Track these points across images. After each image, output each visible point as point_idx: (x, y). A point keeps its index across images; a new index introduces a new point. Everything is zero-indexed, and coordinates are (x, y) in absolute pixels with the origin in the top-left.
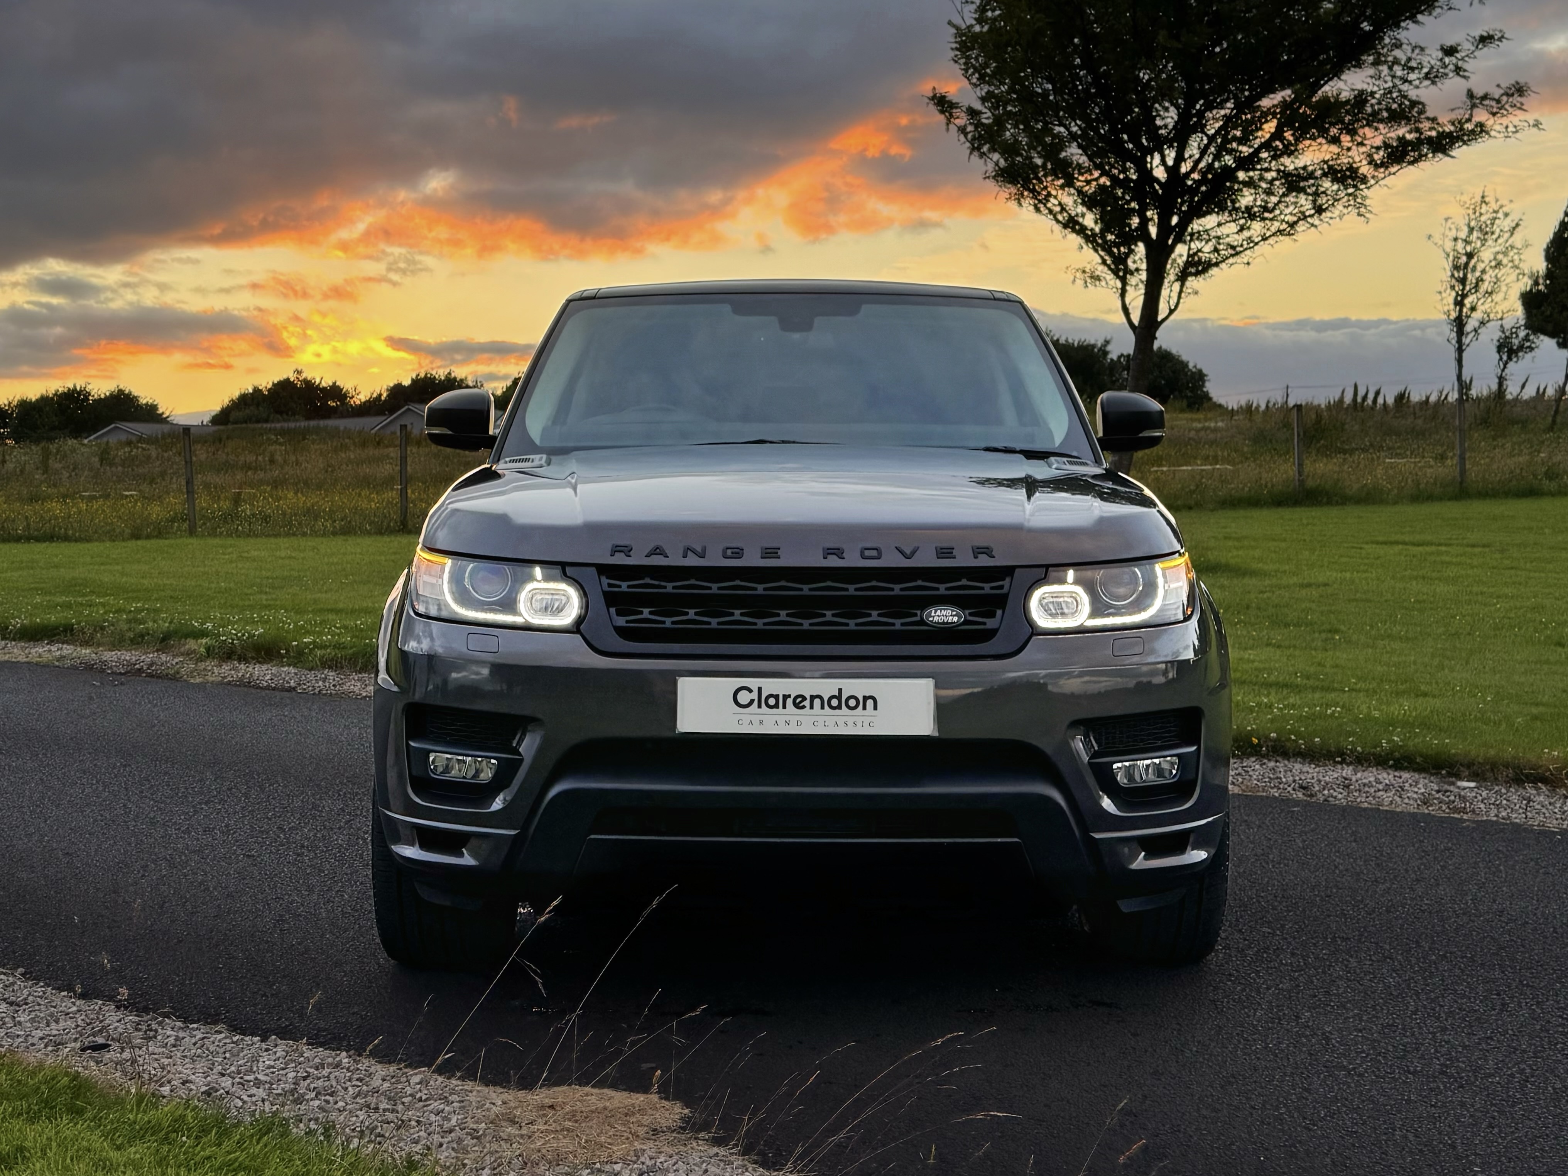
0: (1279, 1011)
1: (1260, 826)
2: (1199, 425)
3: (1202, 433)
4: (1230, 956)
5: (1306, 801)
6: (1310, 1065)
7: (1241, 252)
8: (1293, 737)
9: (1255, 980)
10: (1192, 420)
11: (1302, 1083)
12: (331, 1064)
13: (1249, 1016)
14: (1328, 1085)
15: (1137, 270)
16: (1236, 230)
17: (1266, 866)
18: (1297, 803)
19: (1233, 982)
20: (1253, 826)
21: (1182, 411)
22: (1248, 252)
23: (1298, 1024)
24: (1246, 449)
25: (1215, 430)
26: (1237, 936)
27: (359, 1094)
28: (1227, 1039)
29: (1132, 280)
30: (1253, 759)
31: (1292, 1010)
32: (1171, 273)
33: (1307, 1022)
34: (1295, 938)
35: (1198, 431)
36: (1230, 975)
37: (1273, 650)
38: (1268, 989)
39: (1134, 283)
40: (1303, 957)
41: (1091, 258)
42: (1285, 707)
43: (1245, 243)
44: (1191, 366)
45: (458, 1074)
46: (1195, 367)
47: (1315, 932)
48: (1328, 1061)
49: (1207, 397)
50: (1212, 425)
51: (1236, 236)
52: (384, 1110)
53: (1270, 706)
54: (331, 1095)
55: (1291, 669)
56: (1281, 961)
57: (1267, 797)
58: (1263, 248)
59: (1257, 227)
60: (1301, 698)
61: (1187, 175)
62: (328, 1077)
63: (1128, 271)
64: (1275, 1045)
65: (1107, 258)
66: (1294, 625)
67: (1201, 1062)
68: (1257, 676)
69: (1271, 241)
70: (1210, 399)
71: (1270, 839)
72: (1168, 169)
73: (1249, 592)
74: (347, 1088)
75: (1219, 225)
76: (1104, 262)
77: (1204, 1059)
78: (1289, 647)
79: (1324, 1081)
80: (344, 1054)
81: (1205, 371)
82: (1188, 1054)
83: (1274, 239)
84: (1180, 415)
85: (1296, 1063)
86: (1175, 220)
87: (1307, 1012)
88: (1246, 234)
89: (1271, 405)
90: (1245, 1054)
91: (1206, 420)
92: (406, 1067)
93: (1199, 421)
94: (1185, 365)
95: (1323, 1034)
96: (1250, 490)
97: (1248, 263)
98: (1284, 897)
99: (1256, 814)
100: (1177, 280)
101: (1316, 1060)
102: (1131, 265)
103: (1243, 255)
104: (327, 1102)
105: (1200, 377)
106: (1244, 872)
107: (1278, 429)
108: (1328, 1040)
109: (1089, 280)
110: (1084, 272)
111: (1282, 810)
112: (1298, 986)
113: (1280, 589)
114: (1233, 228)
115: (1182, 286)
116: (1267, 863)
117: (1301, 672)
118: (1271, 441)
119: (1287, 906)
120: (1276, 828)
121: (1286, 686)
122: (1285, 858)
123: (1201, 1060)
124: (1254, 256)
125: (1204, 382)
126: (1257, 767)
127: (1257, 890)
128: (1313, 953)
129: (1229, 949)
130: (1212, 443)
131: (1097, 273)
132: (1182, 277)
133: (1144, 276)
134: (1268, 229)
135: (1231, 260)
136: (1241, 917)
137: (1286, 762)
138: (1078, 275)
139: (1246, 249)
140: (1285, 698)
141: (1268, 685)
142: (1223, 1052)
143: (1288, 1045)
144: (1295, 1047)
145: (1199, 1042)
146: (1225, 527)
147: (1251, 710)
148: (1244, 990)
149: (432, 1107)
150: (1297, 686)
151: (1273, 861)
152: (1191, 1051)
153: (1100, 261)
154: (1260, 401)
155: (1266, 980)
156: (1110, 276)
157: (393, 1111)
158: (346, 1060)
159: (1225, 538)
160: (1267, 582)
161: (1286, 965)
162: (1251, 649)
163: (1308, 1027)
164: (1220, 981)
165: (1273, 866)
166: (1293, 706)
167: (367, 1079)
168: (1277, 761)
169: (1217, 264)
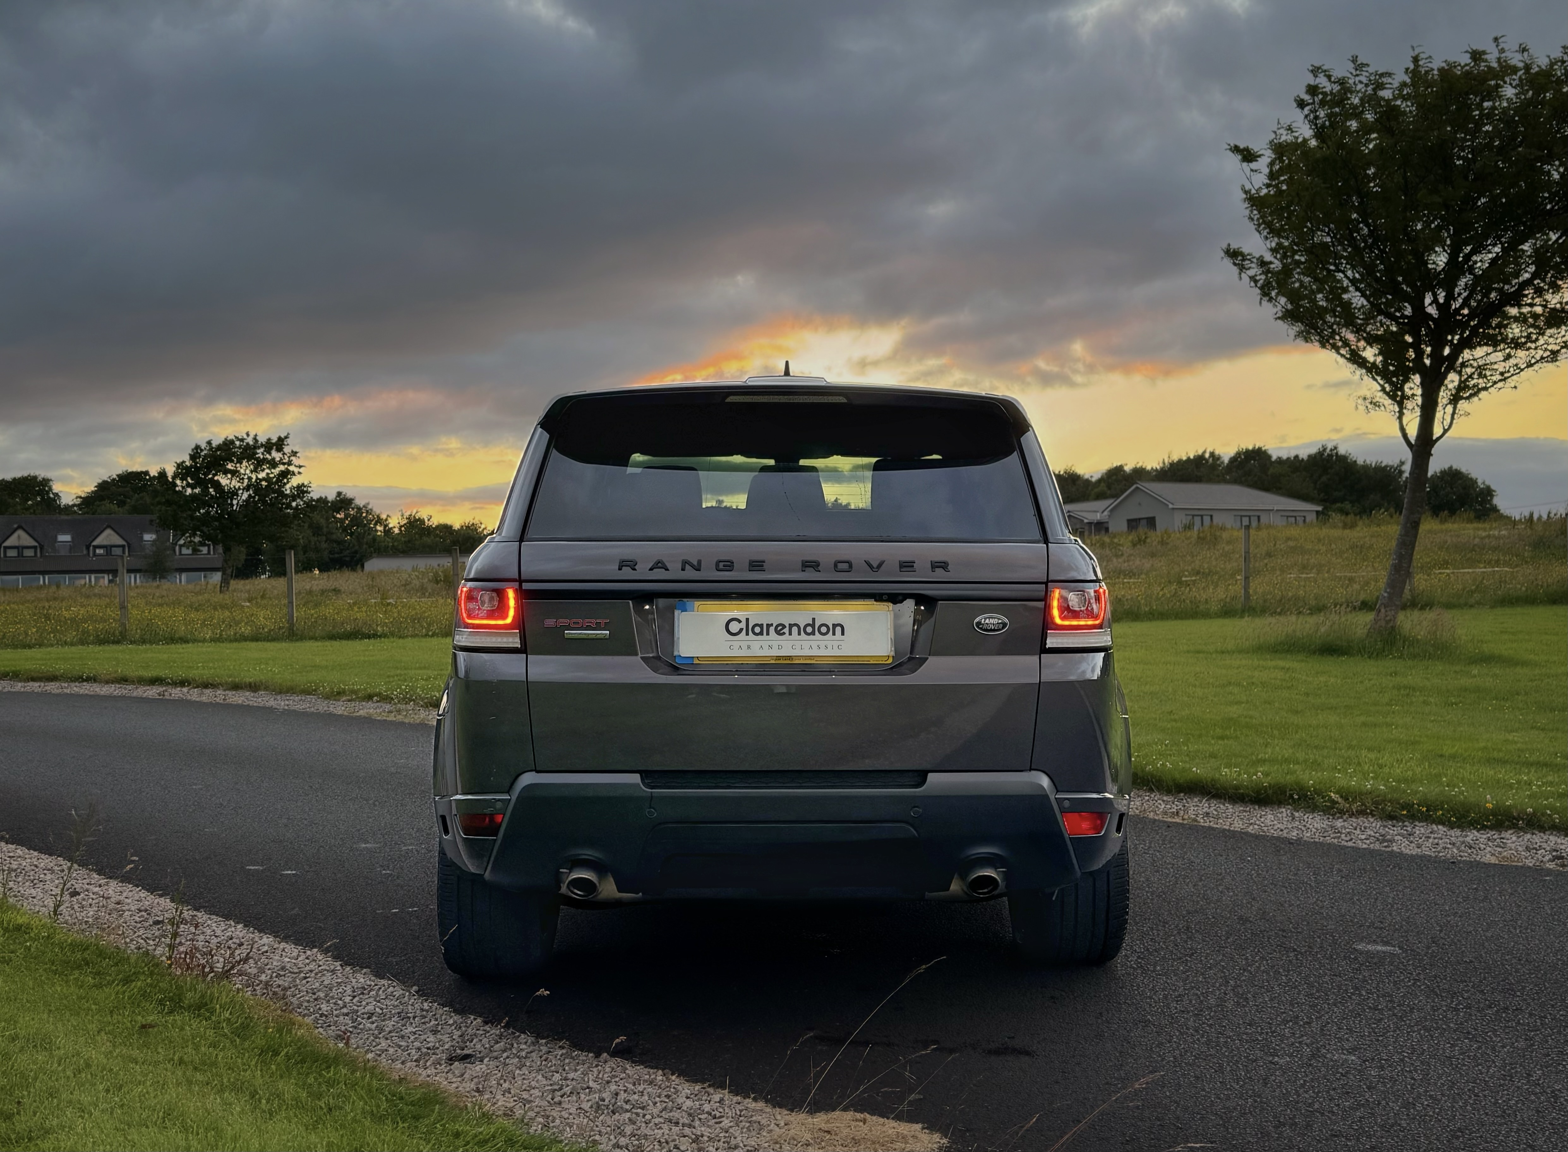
0: (1512, 1068)
1: (1511, 894)
2: (1484, 534)
3: (1487, 540)
4: (1471, 1015)
5: (1558, 870)
6: (1536, 1122)
7: (1509, 377)
8: (1549, 812)
9: (1491, 1038)
10: (1478, 529)
11: (1527, 1139)
12: (646, 1081)
13: (1481, 1073)
14: (1552, 1142)
15: (1413, 395)
16: (1502, 359)
17: (1513, 931)
18: (1549, 872)
19: (1471, 1040)
20: (1505, 893)
21: (1470, 521)
22: (1514, 377)
23: (1528, 1082)
24: (1526, 554)
25: (1498, 538)
26: (1479, 996)
27: (665, 1109)
28: (1458, 1094)
29: (1409, 404)
30: (1510, 832)
31: (1524, 1068)
32: (1444, 396)
33: (1538, 1080)
34: (1534, 999)
35: (1482, 538)
36: (1468, 1033)
37: (1537, 732)
38: (1503, 1047)
39: (1411, 408)
40: (1540, 1017)
41: (1372, 387)
42: (1543, 784)
43: (1512, 369)
44: (1480, 482)
45: (752, 1096)
46: (1484, 483)
47: (1554, 994)
48: (1554, 1118)
49: (1495, 509)
50: (1496, 533)
51: (1503, 364)
52: (683, 1125)
53: (1529, 784)
54: (643, 1108)
55: (1552, 749)
56: (1519, 1021)
57: (1522, 867)
58: (1529, 373)
59: (1521, 356)
60: (1559, 777)
61: (1457, 311)
62: (642, 1092)
63: (1404, 397)
64: (1504, 1101)
65: (1387, 385)
66: (1559, 711)
67: (1431, 1116)
68: (1519, 757)
69: (1536, 367)
70: (1498, 511)
71: (1520, 906)
72: (1439, 307)
73: (1520, 681)
74: (656, 1103)
75: (1488, 354)
76: (1383, 389)
77: (1434, 1112)
78: (1553, 730)
79: (1549, 1138)
80: (660, 1072)
81: (1493, 487)
82: (1419, 1107)
83: (1540, 365)
84: (1468, 525)
85: (1523, 1120)
86: (1447, 351)
87: (1539, 1070)
88: (1512, 361)
89: (1552, 515)
90: (1474, 1109)
91: (1491, 529)
92: (710, 1086)
93: (1485, 530)
94: (1474, 482)
95: (1553, 1092)
96: (1527, 590)
97: (1515, 387)
98: (1527, 960)
99: (1510, 882)
100: (1450, 403)
101: (1543, 1117)
102: (1408, 392)
103: (1509, 380)
104: (637, 1114)
105: (1488, 492)
106: (1492, 936)
107: (1557, 536)
108: (1556, 1098)
109: (1369, 406)
110: (1365, 399)
111: (1535, 879)
112: (1533, 1045)
113: (1548, 677)
114: (1499, 356)
115: (1455, 408)
116: (1515, 929)
117: (1561, 753)
118: (1549, 547)
119: (1530, 970)
120: (1528, 896)
121: (1546, 765)
122: (1532, 924)
123: (1431, 1113)
124: (1520, 380)
125: (1492, 496)
126: (1514, 838)
127: (1503, 953)
128: (1551, 1014)
129: (1470, 1008)
130: (1495, 549)
131: (1377, 399)
132: (1455, 400)
133: (1419, 400)
134: (1533, 357)
135: (1500, 385)
136: (1485, 978)
137: (1542, 834)
138: (1360, 401)
139: (1513, 375)
140: (1544, 776)
141: (1529, 764)
142: (1454, 1107)
143: (1517, 1101)
144: (1524, 1104)
145: (1431, 1096)
146: (1502, 623)
147: (1511, 786)
148: (1479, 1048)
149: (723, 1124)
150: (1556, 765)
151: (1521, 927)
152: (1422, 1104)
153: (1379, 388)
154: (1541, 511)
155: (1502, 1039)
156: (1388, 402)
157: (690, 1126)
158: (661, 1078)
159: (1502, 632)
160: (1537, 671)
161: (1522, 1025)
162: (1517, 731)
163: (1539, 1085)
164: (1458, 1039)
165: (1520, 932)
166: (1551, 784)
167: (675, 1096)
168: (1533, 834)
169: (1485, 389)
